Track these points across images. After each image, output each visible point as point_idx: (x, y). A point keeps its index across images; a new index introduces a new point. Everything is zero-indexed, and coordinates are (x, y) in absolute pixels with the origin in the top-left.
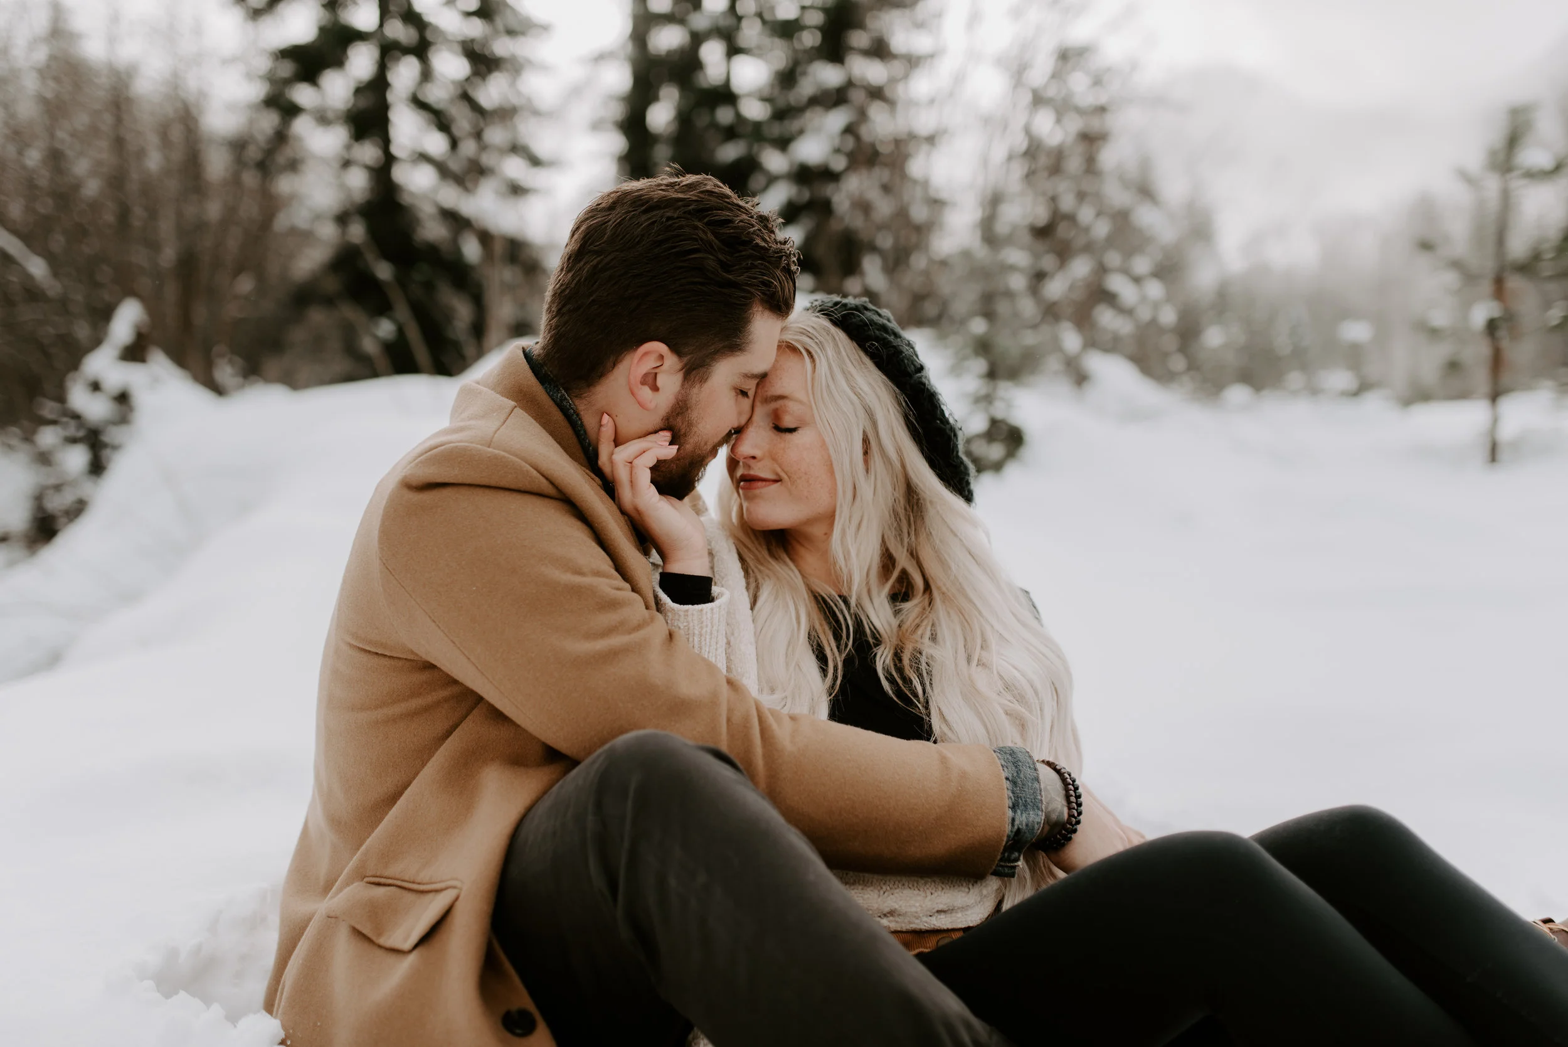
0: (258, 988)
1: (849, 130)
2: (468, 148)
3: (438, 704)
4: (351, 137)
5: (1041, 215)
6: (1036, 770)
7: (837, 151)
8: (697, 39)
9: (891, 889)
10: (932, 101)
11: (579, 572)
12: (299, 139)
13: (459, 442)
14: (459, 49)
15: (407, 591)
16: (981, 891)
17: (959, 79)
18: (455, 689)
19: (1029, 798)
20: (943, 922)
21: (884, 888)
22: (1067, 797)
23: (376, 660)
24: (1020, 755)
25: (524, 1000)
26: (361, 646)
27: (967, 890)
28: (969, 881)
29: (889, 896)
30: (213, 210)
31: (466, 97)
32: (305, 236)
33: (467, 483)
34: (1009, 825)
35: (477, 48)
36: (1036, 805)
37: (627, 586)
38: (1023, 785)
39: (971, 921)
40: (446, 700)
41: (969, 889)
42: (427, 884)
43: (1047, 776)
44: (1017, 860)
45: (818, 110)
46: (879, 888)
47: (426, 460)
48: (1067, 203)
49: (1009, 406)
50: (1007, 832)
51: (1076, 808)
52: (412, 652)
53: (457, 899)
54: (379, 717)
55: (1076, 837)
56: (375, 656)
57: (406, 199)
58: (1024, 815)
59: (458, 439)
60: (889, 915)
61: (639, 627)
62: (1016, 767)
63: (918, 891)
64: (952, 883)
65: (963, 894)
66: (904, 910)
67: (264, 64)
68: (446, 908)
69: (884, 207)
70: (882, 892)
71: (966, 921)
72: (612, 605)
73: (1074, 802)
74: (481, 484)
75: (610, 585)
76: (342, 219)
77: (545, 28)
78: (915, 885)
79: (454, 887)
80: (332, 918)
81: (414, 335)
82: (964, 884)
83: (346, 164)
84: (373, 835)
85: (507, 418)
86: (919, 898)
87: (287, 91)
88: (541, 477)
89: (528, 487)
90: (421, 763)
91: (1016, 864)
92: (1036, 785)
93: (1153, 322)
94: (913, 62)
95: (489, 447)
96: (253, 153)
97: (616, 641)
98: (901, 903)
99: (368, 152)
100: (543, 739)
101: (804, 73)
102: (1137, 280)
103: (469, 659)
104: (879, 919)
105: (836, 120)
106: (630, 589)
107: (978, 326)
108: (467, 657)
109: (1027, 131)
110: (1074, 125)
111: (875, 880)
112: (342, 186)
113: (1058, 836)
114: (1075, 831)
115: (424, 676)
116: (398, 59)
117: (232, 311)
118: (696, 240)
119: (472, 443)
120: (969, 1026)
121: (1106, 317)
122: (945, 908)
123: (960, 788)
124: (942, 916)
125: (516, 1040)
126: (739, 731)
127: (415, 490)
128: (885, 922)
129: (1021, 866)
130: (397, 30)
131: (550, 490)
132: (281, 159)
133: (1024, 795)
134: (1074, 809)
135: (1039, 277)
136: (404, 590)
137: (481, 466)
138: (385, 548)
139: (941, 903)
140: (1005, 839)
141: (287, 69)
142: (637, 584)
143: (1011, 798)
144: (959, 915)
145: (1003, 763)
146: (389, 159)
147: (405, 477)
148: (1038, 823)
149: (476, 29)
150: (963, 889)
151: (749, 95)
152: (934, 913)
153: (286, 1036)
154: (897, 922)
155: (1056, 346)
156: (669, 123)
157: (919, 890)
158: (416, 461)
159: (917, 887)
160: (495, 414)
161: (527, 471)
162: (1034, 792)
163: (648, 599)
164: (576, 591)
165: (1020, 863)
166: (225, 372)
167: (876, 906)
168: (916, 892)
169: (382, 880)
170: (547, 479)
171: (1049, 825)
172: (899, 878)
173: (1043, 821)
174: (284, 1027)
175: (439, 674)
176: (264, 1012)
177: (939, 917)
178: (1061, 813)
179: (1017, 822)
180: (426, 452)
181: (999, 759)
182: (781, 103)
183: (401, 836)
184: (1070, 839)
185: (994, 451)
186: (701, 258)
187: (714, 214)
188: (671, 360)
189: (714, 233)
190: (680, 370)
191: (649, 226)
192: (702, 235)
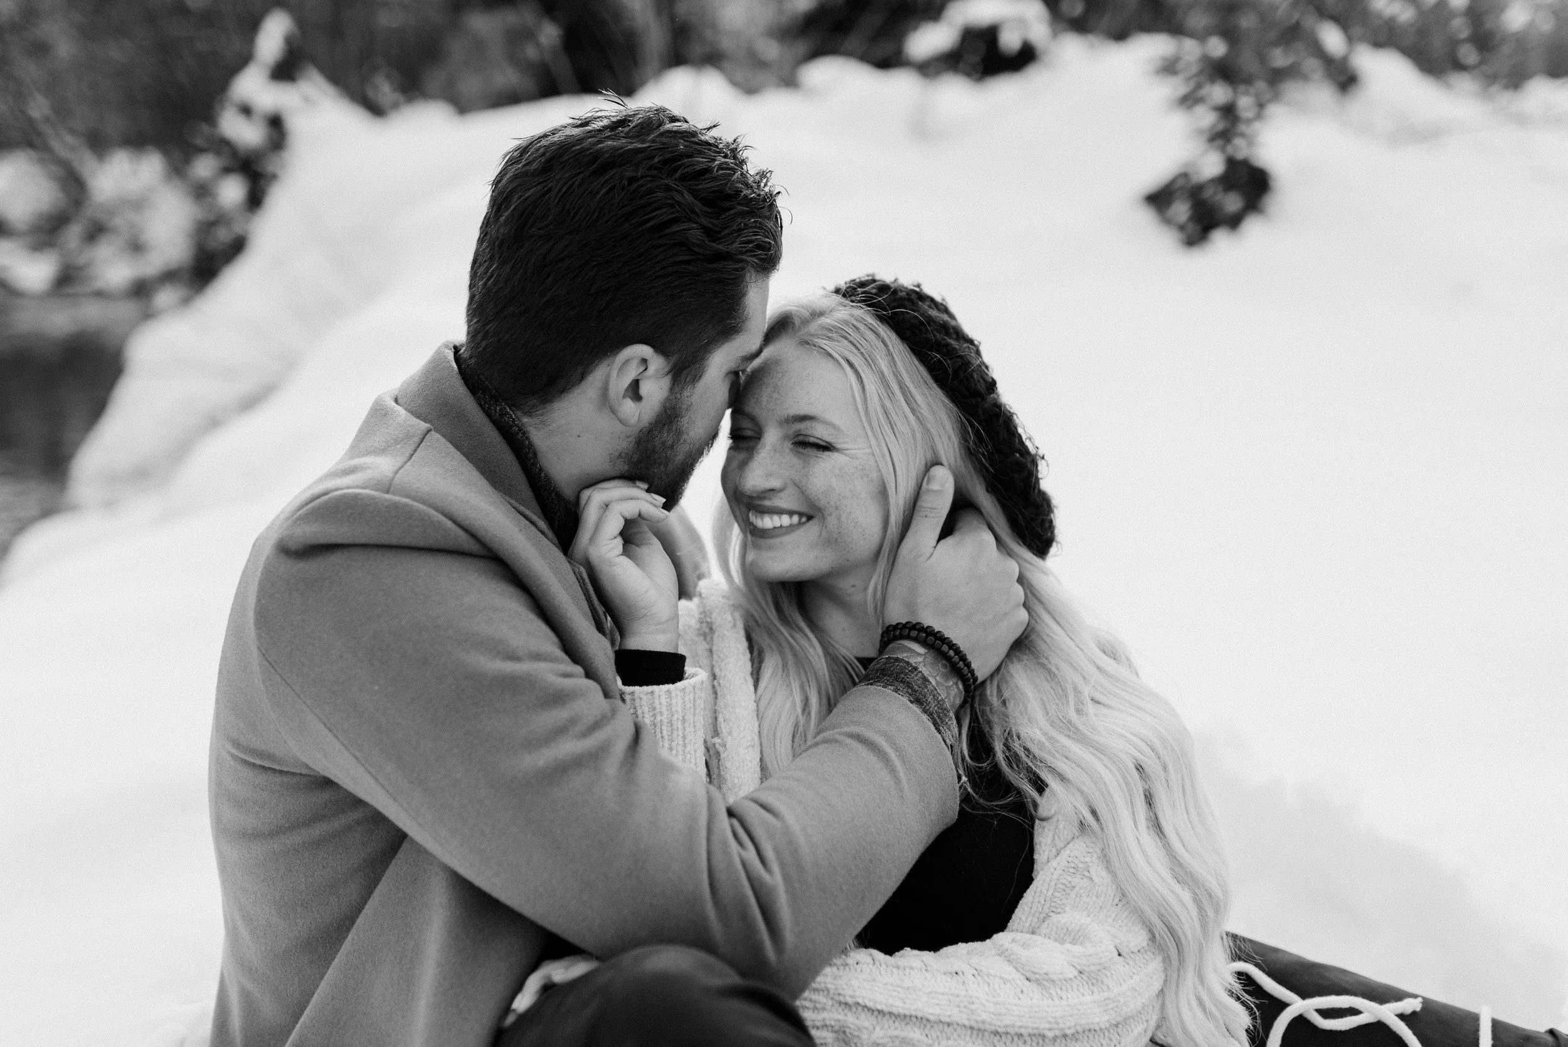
11: (513, 657)
13: (348, 488)
15: (293, 691)
23: (263, 775)
26: (245, 758)
33: (361, 543)
37: (578, 670)
47: (307, 514)
52: (307, 767)
56: (262, 770)
59: (348, 485)
72: (559, 698)
74: (379, 543)
75: (555, 670)
85: (415, 451)
88: (458, 529)
89: (442, 544)
95: (388, 492)
103: (376, 778)
106: (585, 675)
108: (373, 776)
115: (323, 796)
118: (672, 205)
119: (365, 488)
127: (294, 556)
136: (289, 689)
137: (379, 519)
138: (263, 633)
147: (282, 539)
158: (295, 516)
160: (398, 446)
161: (439, 523)
164: (510, 685)
166: (384, 89)
170: (461, 527)
180: (307, 504)
185: (1232, 203)
186: (684, 230)
187: (685, 164)
188: (657, 363)
189: (692, 191)
190: (669, 372)
191: (607, 193)
192: (678, 197)
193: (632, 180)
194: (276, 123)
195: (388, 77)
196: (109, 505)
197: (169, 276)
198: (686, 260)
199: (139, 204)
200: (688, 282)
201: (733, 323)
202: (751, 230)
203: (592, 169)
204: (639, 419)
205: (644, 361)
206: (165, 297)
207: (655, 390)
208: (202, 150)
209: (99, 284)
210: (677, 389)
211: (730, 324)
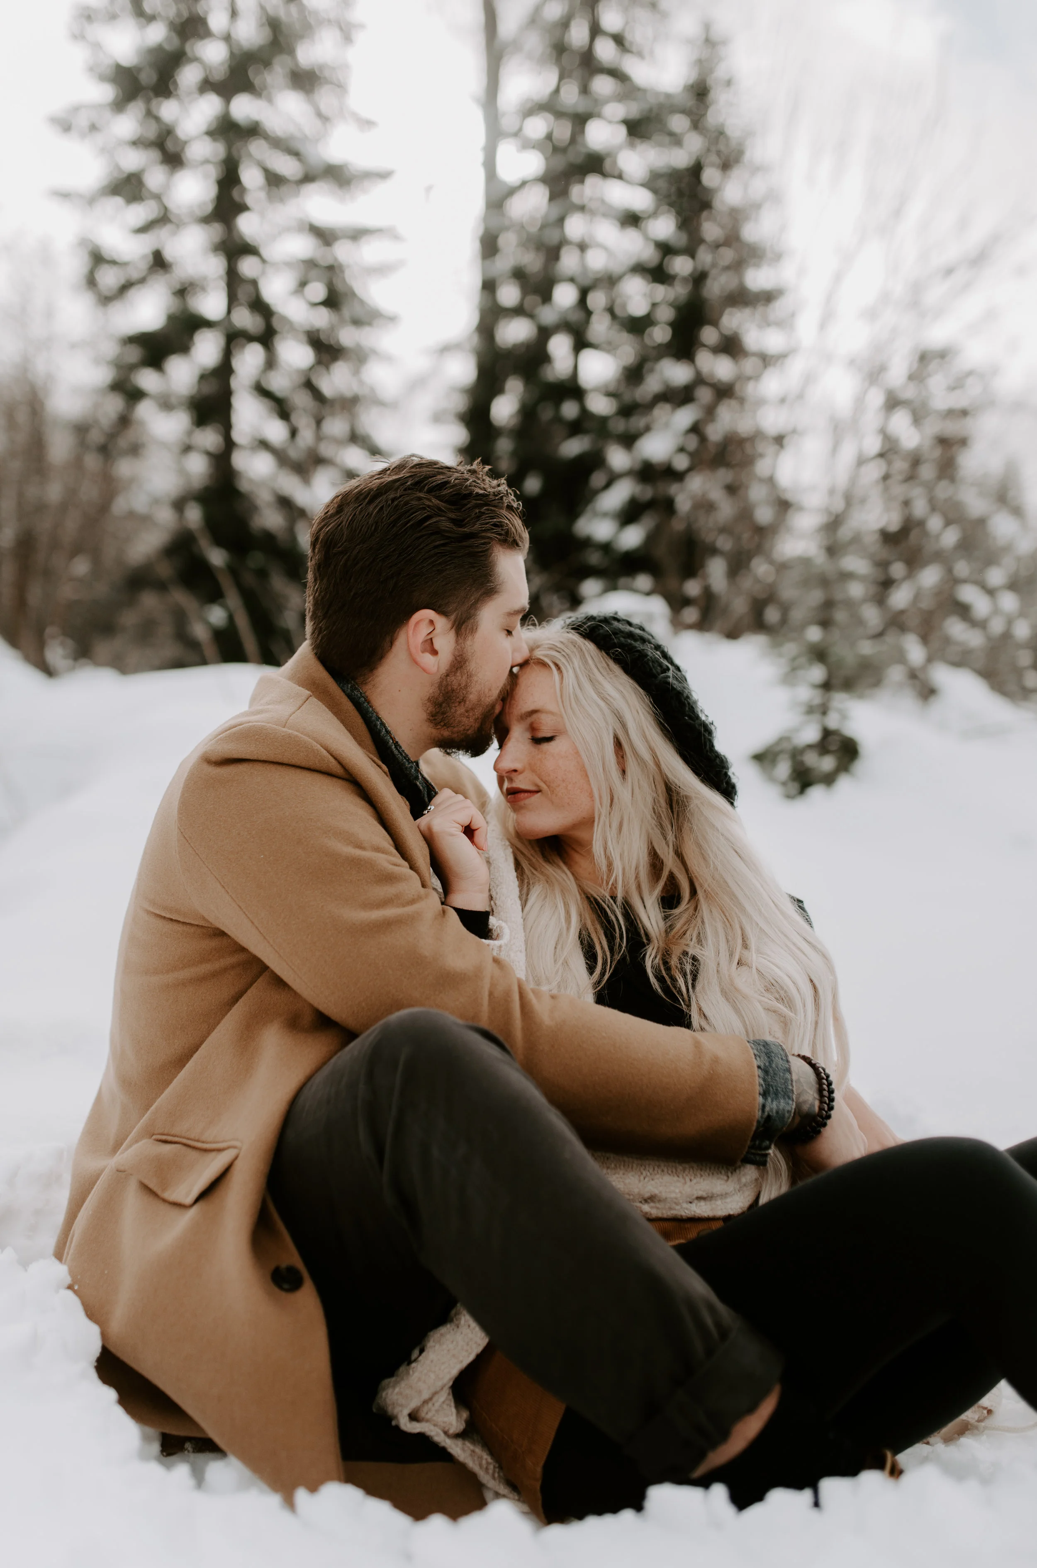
0: (49, 1240)
1: (695, 429)
2: (306, 436)
3: (225, 970)
4: (193, 423)
5: (893, 521)
6: (788, 1061)
7: (681, 450)
8: (544, 333)
9: (651, 1174)
10: (783, 400)
11: (361, 847)
12: (142, 423)
13: (257, 722)
14: (304, 338)
15: (200, 858)
16: (739, 1180)
17: (809, 379)
18: (241, 957)
19: (780, 1087)
20: (704, 1210)
21: (644, 1173)
22: (820, 1091)
23: (170, 926)
24: (772, 1047)
25: (293, 1258)
26: (158, 912)
27: (725, 1178)
28: (728, 1169)
29: (649, 1181)
30: (54, 492)
31: (309, 385)
32: (145, 520)
33: (262, 759)
34: (759, 1111)
35: (323, 337)
36: (787, 1094)
37: (406, 864)
38: (775, 1074)
39: (731, 1209)
40: (233, 967)
41: (728, 1177)
42: (211, 1143)
43: (800, 1069)
44: (768, 1148)
45: (667, 407)
46: (639, 1173)
47: (226, 737)
48: (920, 508)
49: (844, 717)
50: (757, 1117)
51: (827, 1102)
52: (204, 918)
53: (236, 1158)
54: (170, 981)
55: (827, 1132)
56: (170, 921)
57: (244, 486)
58: (775, 1103)
59: (257, 720)
60: (649, 1201)
61: (412, 902)
62: (769, 1057)
63: (677, 1178)
64: (710, 1171)
65: (722, 1182)
66: (664, 1195)
67: (110, 349)
68: (226, 1166)
69: (726, 509)
70: (642, 1178)
71: (725, 1209)
72: (389, 878)
73: (826, 1097)
74: (275, 761)
75: (390, 861)
76: (179, 505)
77: (392, 319)
78: (674, 1171)
79: (235, 1147)
80: (121, 1173)
81: (243, 623)
82: (723, 1172)
83: (187, 449)
84: (163, 1096)
85: (302, 705)
86: (679, 1184)
87: (132, 377)
88: (330, 757)
89: (318, 765)
90: (207, 1027)
91: (767, 1152)
92: (787, 1075)
93: (1007, 636)
94: (766, 360)
95: (284, 727)
96: (96, 437)
97: (390, 912)
98: (661, 1189)
99: (209, 438)
100: (316, 1005)
101: (652, 370)
102: (991, 592)
103: (252, 923)
104: (639, 1204)
105: (684, 417)
106: (408, 866)
107: (814, 634)
108: (251, 920)
109: (883, 432)
110: (933, 427)
111: (635, 1165)
112: (182, 472)
113: (808, 1128)
114: (825, 1125)
115: (214, 943)
116: (243, 346)
117: (67, 592)
118: (424, 509)
119: (268, 723)
120: (711, 1308)
121: (956, 628)
122: (704, 1195)
123: (712, 1072)
124: (702, 1203)
125: (283, 1294)
126: (500, 1004)
127: (213, 765)
128: (646, 1208)
129: (772, 1155)
130: (244, 319)
131: (338, 770)
132: (123, 442)
133: (775, 1084)
134: (825, 1103)
135: (887, 584)
136: (197, 857)
137: (276, 744)
138: (183, 818)
139: (700, 1190)
140: (755, 1124)
141: (134, 354)
142: (415, 864)
143: (762, 1085)
144: (719, 1202)
145: (756, 1052)
146: (229, 445)
147: (206, 753)
148: (789, 1112)
149: (321, 319)
150: (722, 1177)
151: (596, 390)
152: (694, 1200)
153: (72, 1280)
154: (658, 1208)
155: (900, 657)
156: (512, 416)
157: (678, 1176)
158: (217, 738)
159: (676, 1174)
160: (292, 700)
161: (318, 751)
162: (785, 1082)
163: (425, 878)
164: (356, 863)
165: (771, 1151)
166: (56, 654)
167: (636, 1191)
168: (676, 1178)
169: (169, 1138)
170: (335, 758)
171: (800, 1116)
172: (657, 1163)
173: (793, 1111)
174: (71, 1272)
175: (227, 942)
176: (53, 1259)
177: (699, 1204)
178: (813, 1105)
179: (767, 1109)
180: (227, 731)
181: (753, 1049)
182: (627, 398)
183: (188, 1096)
184: (819, 1132)
185: (826, 765)
186: (435, 522)
187: (430, 481)
188: (441, 622)
189: (437, 498)
190: (452, 628)
191: (378, 512)
192: (428, 503)
193: (393, 500)
198: (443, 543)
200: (449, 559)
201: (492, 586)
202: (487, 515)
203: (367, 500)
204: (438, 668)
205: (431, 622)
207: (445, 642)
210: (461, 641)
211: (490, 586)
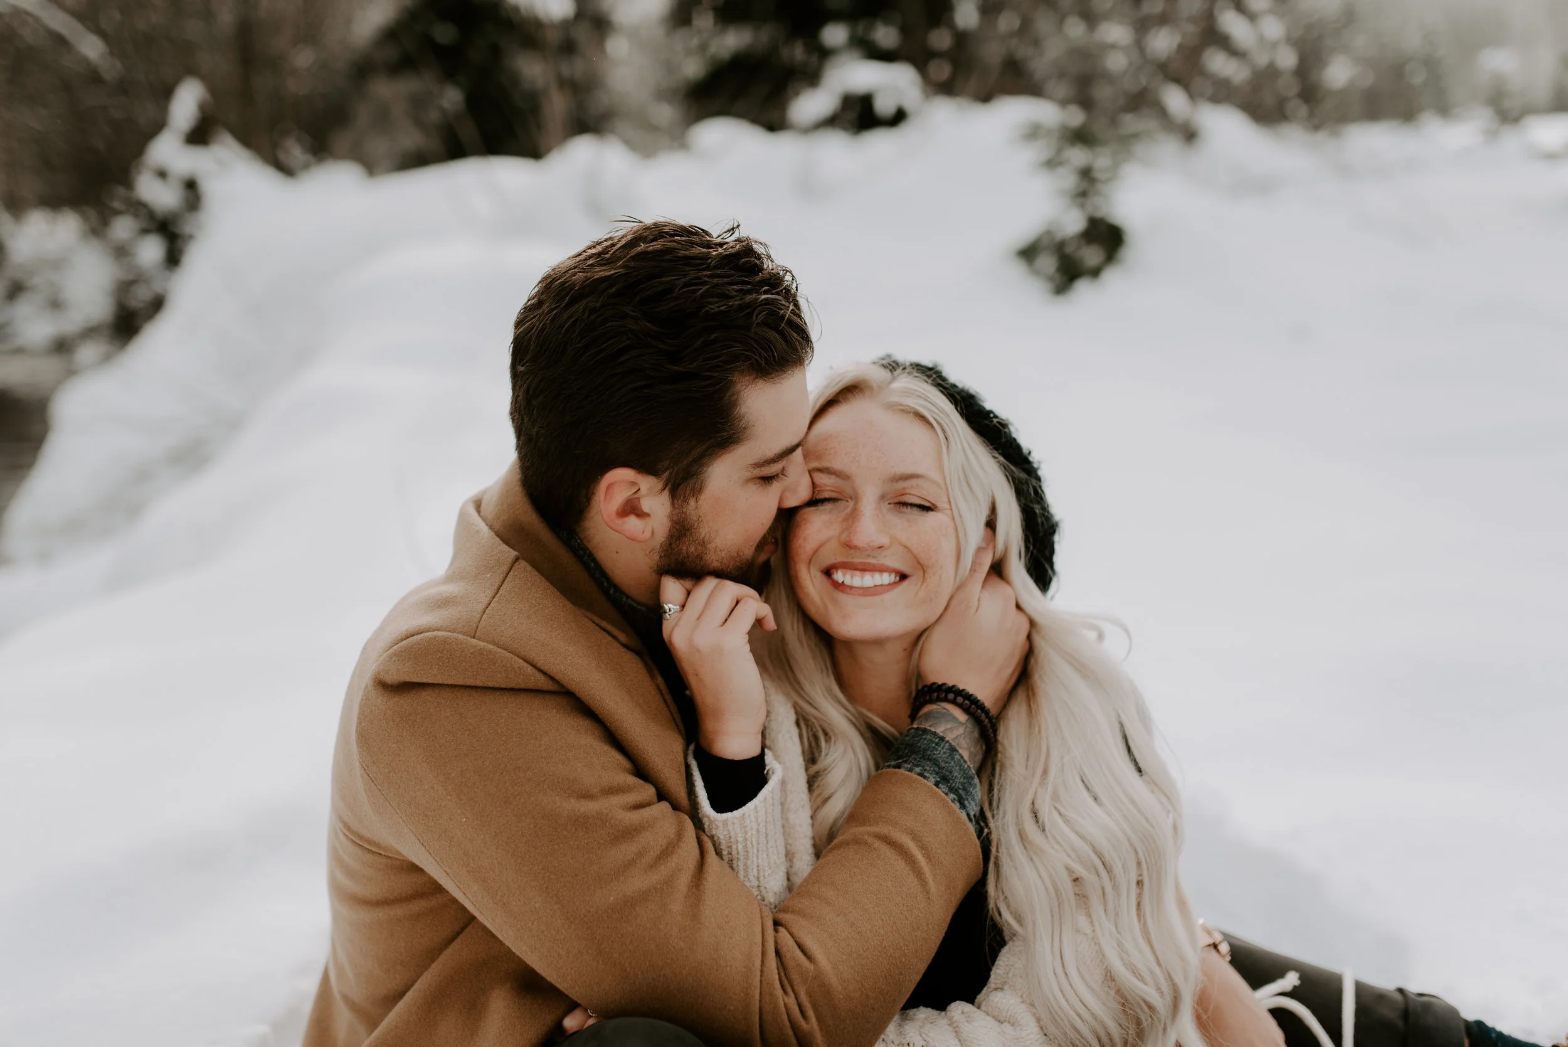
13: (439, 629)
23: (371, 856)
26: (354, 839)
33: (449, 683)
47: (401, 651)
56: (370, 852)
59: (439, 624)
74: (466, 684)
85: (503, 583)
89: (523, 686)
93: (1271, 68)
95: (473, 639)
102: (1252, 17)
117: (295, 86)
119: (453, 630)
121: (1218, 63)
127: (390, 691)
135: (1144, 24)
137: (464, 665)
138: (364, 748)
147: (378, 672)
158: (391, 651)
160: (489, 574)
161: (520, 668)
166: (295, 152)
170: (544, 673)
180: (402, 640)
185: (1091, 255)
188: (647, 483)
190: (664, 489)
194: (191, 186)
195: (299, 140)
196: (44, 558)
197: (90, 332)
199: (58, 264)
206: (87, 353)
207: (657, 504)
208: (118, 213)
209: (19, 341)
210: (680, 503)
